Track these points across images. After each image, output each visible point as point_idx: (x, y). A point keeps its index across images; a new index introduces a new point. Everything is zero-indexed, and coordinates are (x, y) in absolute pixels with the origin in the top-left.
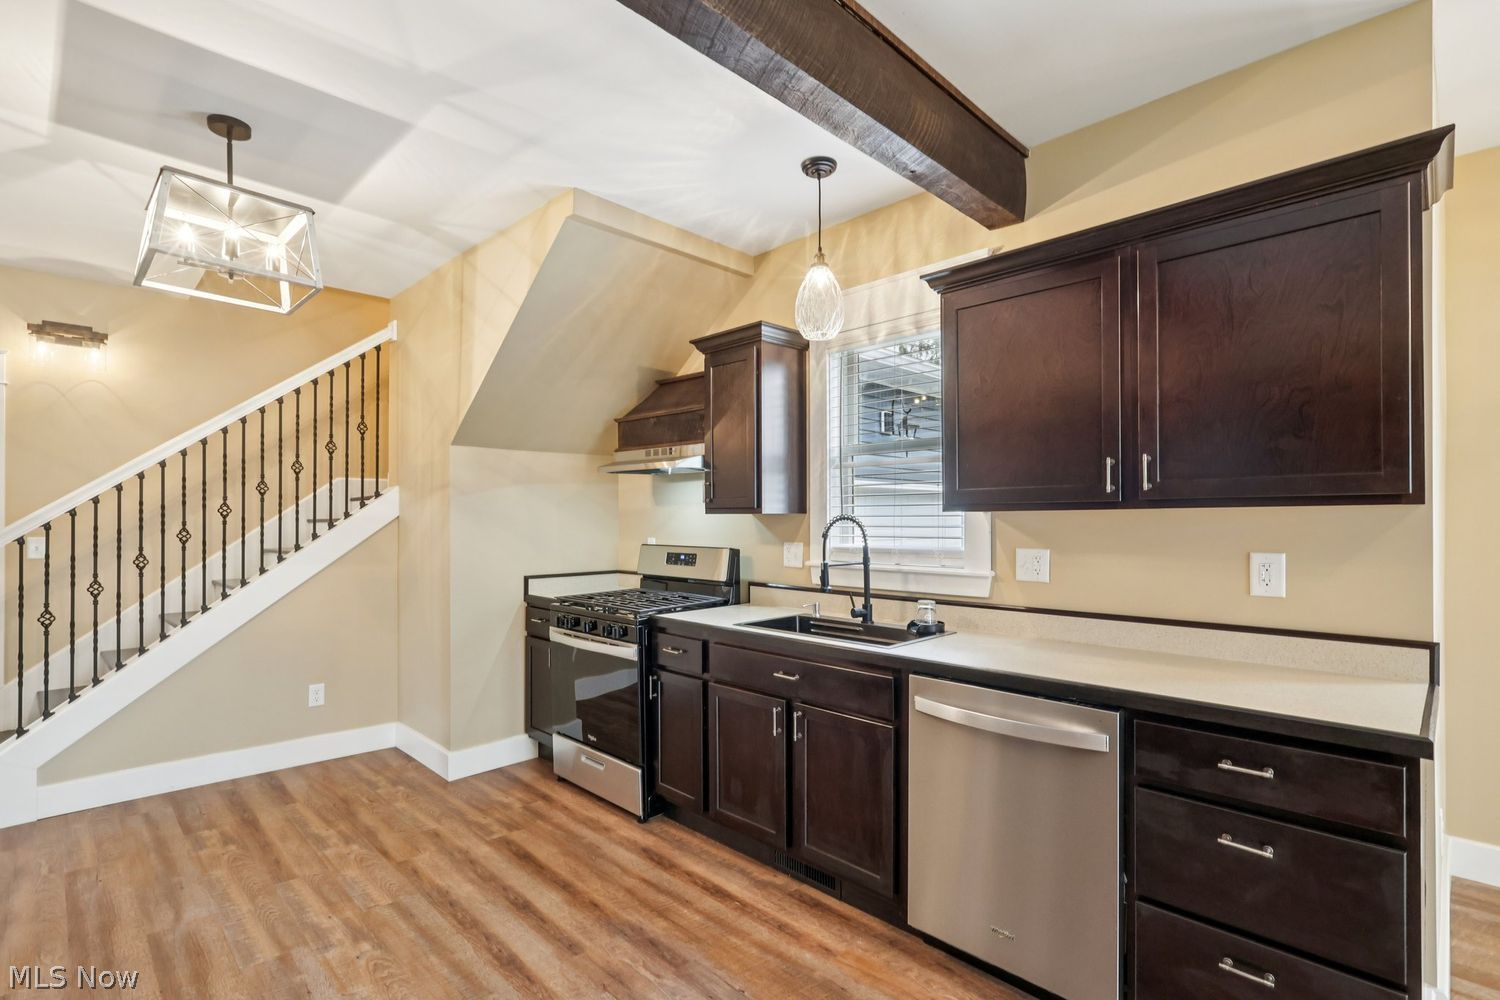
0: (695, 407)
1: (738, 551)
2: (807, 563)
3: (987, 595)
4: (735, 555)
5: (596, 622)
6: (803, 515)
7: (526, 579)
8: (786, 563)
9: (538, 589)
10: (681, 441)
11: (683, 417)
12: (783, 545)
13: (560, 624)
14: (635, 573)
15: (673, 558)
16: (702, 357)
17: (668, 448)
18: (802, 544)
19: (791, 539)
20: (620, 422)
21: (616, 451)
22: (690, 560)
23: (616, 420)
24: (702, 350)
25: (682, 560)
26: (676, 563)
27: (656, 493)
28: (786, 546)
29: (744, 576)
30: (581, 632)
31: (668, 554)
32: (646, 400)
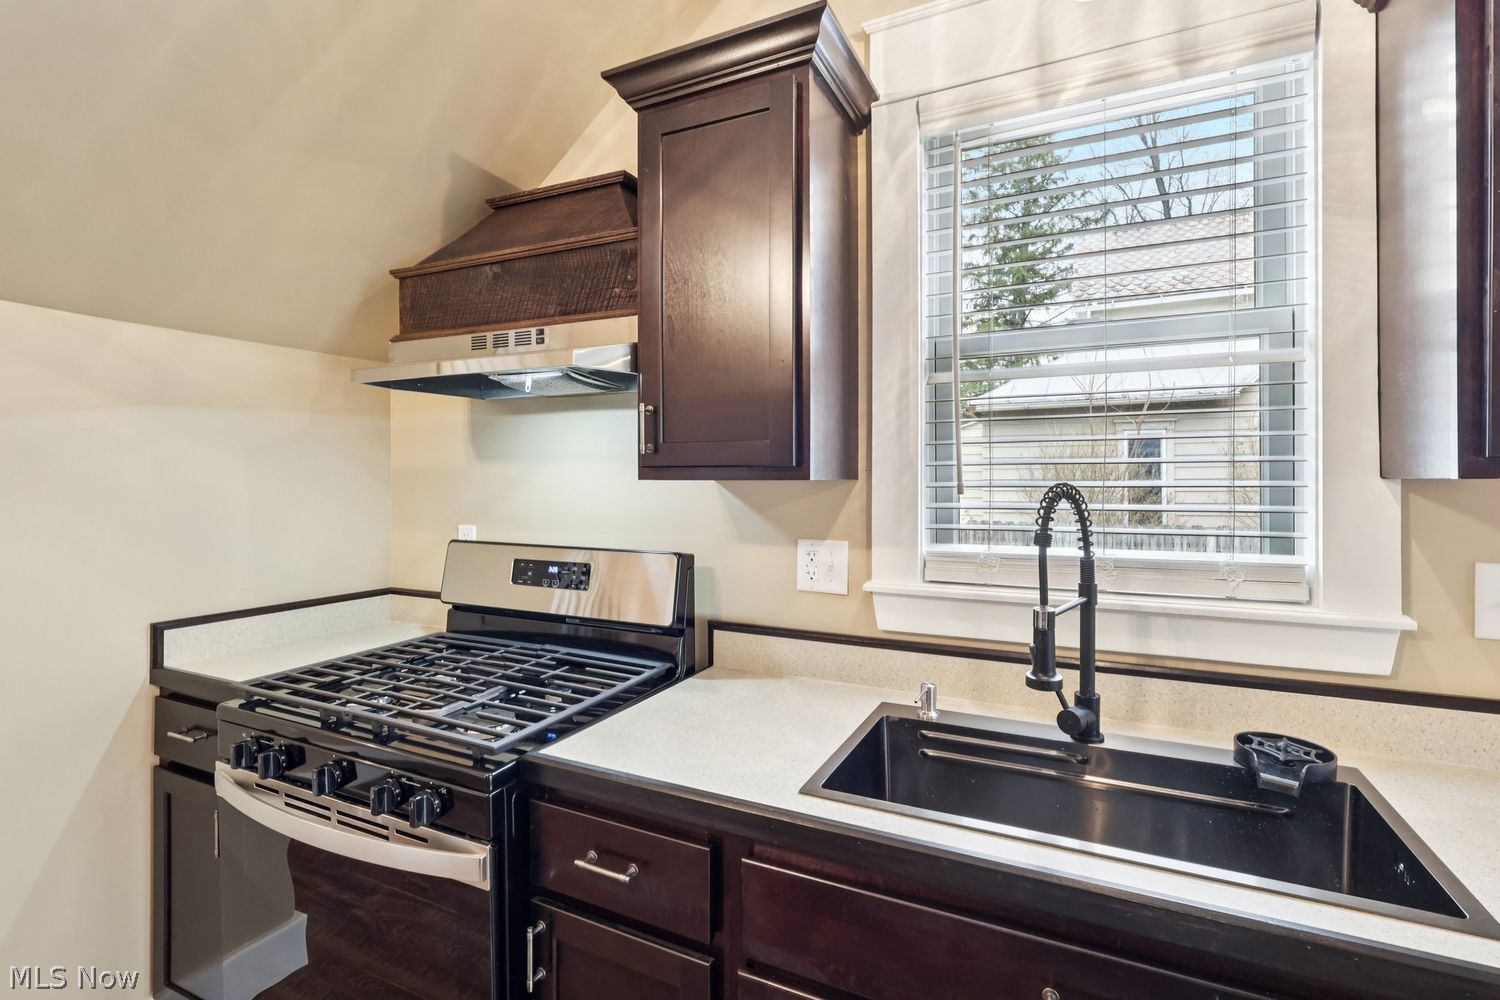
0: (608, 235)
1: (692, 557)
2: (868, 586)
3: (1387, 671)
4: (685, 564)
5: (352, 764)
6: (852, 481)
7: (157, 632)
8: (803, 583)
9: (185, 654)
10: (564, 313)
11: (573, 260)
12: (796, 544)
13: (242, 757)
14: (436, 595)
15: (530, 572)
16: (630, 117)
17: (533, 330)
18: (846, 543)
19: (820, 533)
20: (402, 276)
21: (395, 340)
22: (576, 576)
23: (392, 272)
24: (630, 98)
25: (552, 576)
26: (537, 582)
27: (480, 439)
28: (803, 548)
29: (703, 609)
30: (307, 785)
31: (517, 562)
32: (464, 236)
